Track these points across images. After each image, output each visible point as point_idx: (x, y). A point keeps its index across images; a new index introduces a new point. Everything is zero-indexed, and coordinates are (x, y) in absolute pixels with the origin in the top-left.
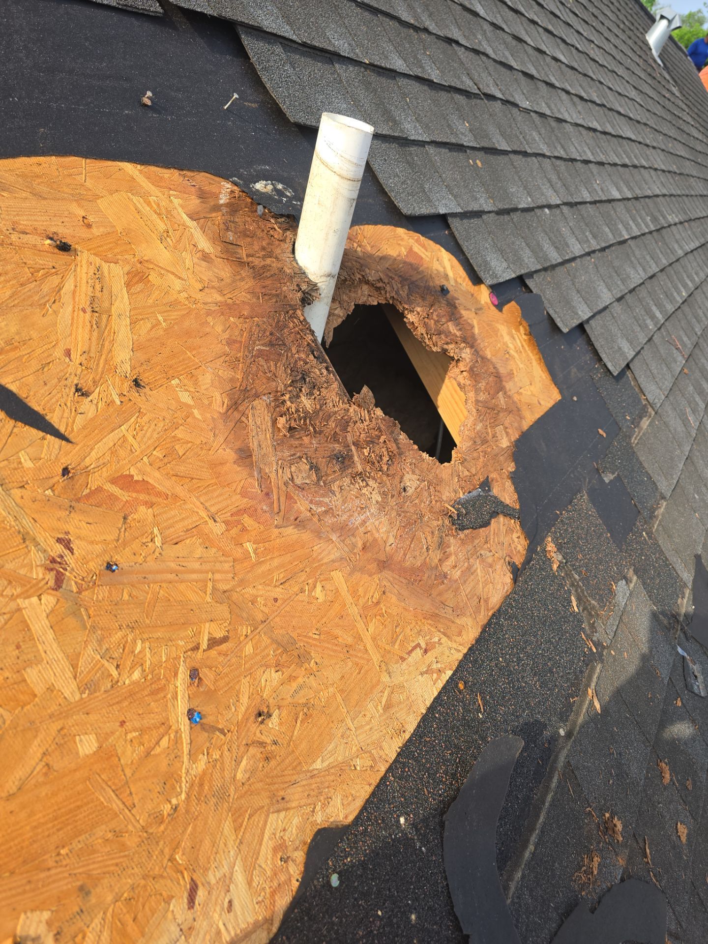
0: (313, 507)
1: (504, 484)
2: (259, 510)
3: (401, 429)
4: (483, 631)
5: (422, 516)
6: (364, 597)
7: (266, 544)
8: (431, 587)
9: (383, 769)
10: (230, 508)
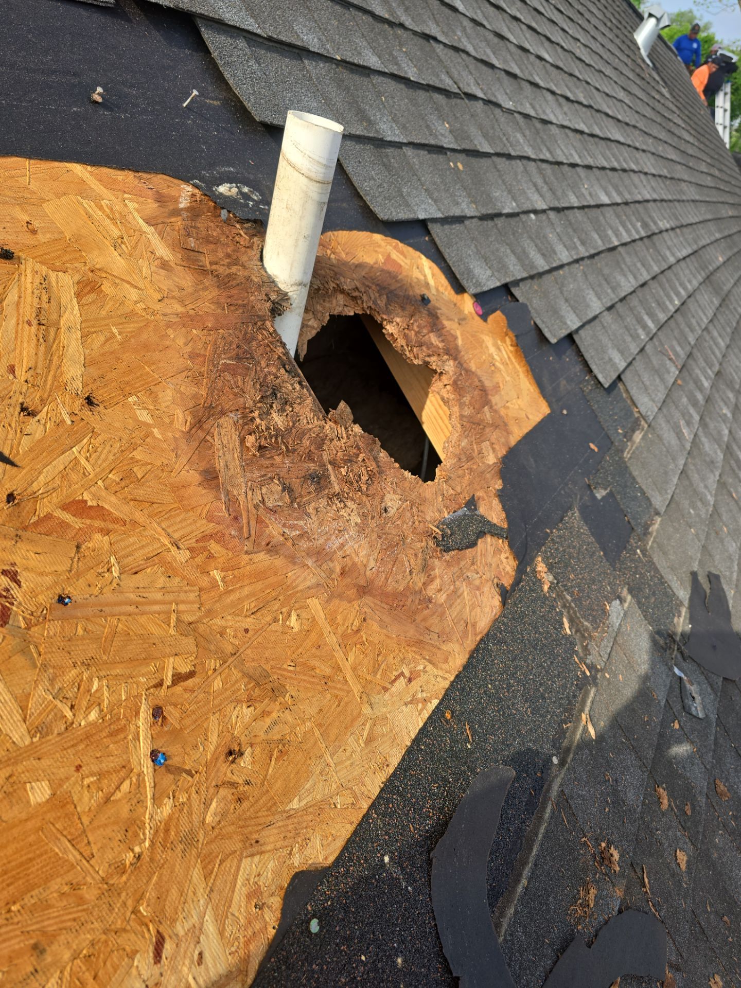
0: (286, 530)
1: (491, 503)
2: (227, 535)
3: (382, 447)
4: (471, 657)
5: (404, 538)
6: (343, 624)
7: (236, 572)
8: (415, 612)
9: (365, 806)
10: (195, 534)
